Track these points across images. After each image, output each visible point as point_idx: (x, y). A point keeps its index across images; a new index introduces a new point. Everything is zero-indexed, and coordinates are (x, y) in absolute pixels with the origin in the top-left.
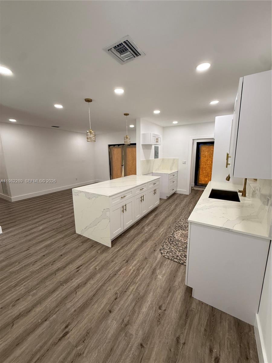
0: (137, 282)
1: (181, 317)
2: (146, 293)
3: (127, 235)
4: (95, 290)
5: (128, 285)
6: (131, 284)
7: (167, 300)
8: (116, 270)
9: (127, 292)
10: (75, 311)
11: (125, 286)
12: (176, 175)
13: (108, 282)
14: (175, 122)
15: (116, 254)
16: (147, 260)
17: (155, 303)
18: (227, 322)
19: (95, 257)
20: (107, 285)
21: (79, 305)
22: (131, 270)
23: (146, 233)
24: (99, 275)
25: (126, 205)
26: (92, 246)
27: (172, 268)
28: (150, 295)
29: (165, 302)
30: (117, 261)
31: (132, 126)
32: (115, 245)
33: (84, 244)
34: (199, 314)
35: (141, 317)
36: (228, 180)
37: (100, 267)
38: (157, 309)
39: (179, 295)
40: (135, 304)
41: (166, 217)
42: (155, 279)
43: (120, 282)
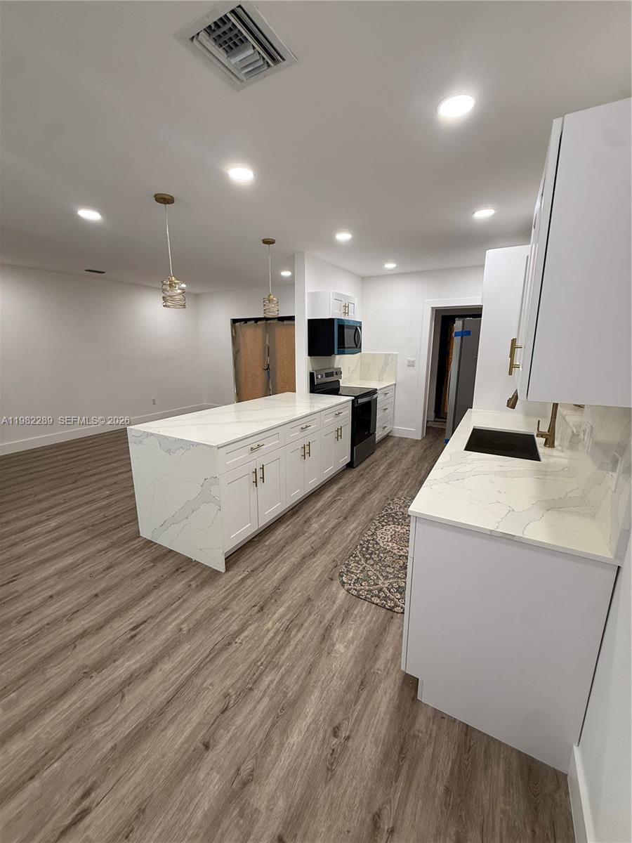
0: (281, 663)
1: (386, 756)
2: (303, 691)
3: (266, 541)
4: (173, 688)
5: (259, 671)
6: (267, 670)
7: (353, 712)
8: (232, 632)
9: (256, 691)
10: (114, 748)
11: (252, 674)
12: (391, 394)
13: (210, 664)
14: (390, 266)
15: (234, 589)
16: (312, 605)
17: (324, 719)
18: (502, 765)
19: (181, 599)
20: (206, 672)
21: (124, 730)
22: (268, 631)
23: (313, 534)
24: (186, 648)
25: (263, 468)
26: (177, 570)
27: (371, 625)
28: (312, 697)
29: (349, 715)
30: (236, 609)
31: (286, 274)
32: (235, 566)
33: (159, 565)
34: (432, 745)
35: (285, 759)
36: (513, 407)
37: (191, 626)
38: (328, 735)
39: (385, 696)
40: (273, 726)
41: (364, 495)
42: (329, 654)
43: (238, 666)
